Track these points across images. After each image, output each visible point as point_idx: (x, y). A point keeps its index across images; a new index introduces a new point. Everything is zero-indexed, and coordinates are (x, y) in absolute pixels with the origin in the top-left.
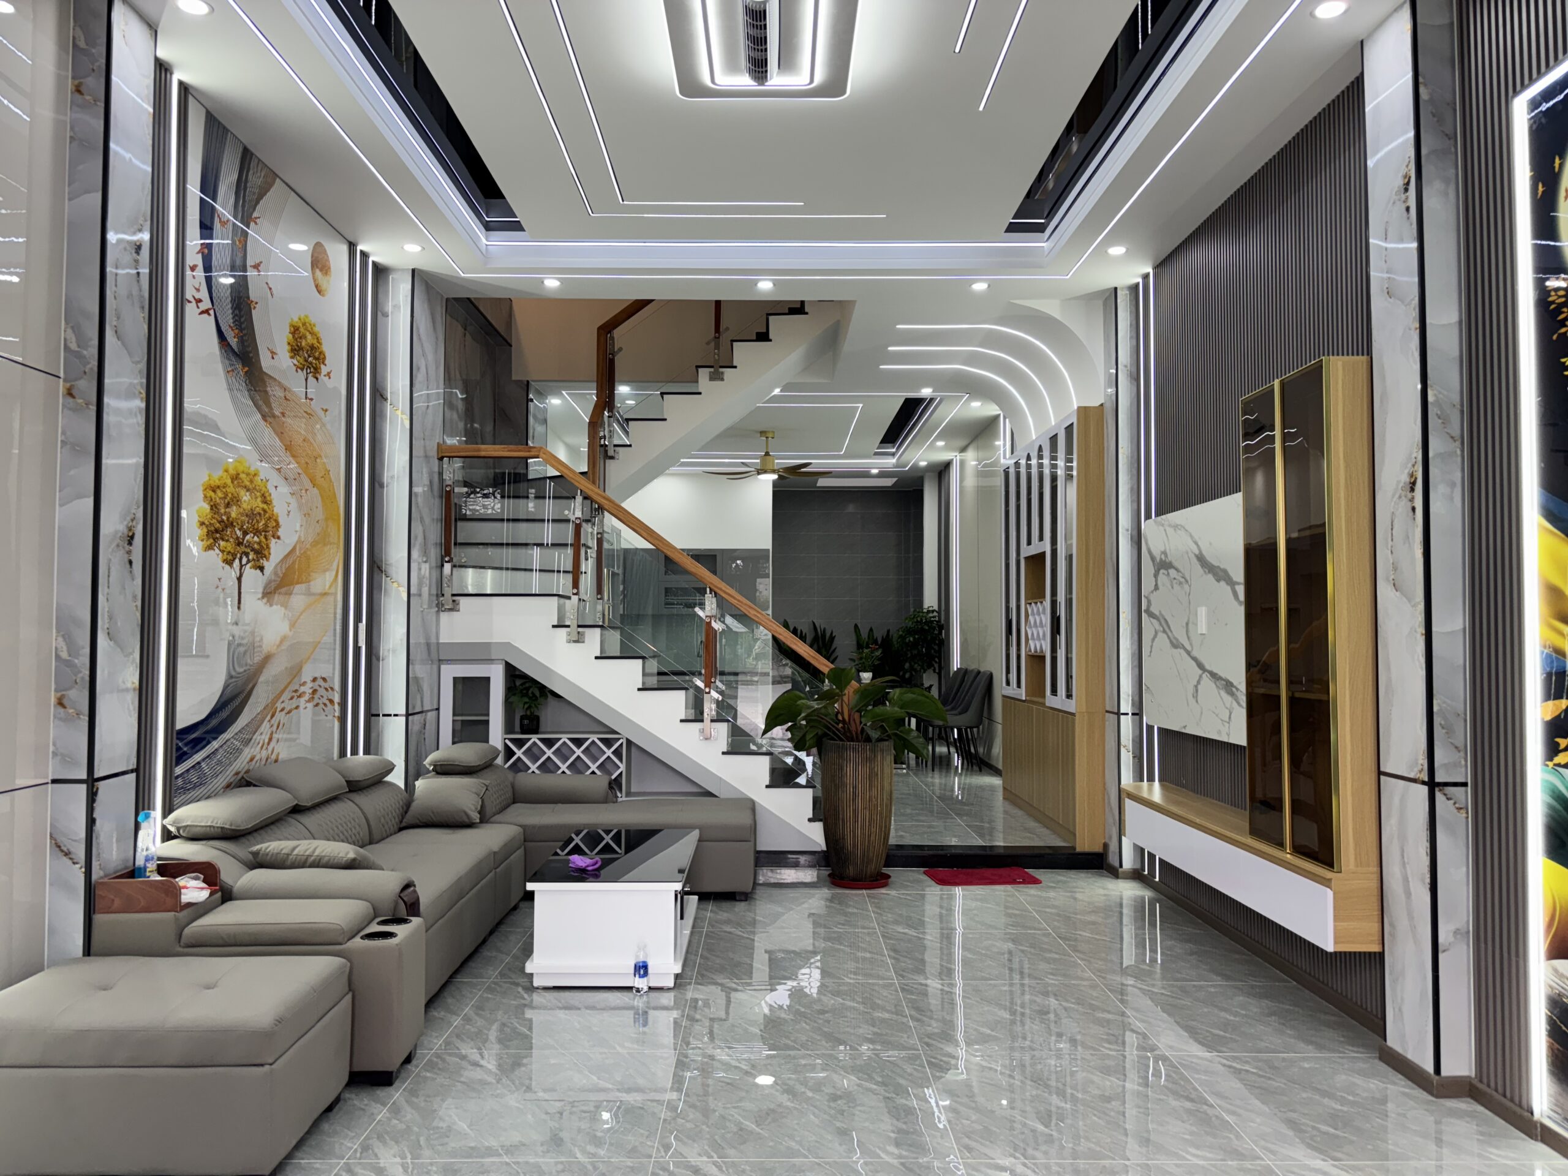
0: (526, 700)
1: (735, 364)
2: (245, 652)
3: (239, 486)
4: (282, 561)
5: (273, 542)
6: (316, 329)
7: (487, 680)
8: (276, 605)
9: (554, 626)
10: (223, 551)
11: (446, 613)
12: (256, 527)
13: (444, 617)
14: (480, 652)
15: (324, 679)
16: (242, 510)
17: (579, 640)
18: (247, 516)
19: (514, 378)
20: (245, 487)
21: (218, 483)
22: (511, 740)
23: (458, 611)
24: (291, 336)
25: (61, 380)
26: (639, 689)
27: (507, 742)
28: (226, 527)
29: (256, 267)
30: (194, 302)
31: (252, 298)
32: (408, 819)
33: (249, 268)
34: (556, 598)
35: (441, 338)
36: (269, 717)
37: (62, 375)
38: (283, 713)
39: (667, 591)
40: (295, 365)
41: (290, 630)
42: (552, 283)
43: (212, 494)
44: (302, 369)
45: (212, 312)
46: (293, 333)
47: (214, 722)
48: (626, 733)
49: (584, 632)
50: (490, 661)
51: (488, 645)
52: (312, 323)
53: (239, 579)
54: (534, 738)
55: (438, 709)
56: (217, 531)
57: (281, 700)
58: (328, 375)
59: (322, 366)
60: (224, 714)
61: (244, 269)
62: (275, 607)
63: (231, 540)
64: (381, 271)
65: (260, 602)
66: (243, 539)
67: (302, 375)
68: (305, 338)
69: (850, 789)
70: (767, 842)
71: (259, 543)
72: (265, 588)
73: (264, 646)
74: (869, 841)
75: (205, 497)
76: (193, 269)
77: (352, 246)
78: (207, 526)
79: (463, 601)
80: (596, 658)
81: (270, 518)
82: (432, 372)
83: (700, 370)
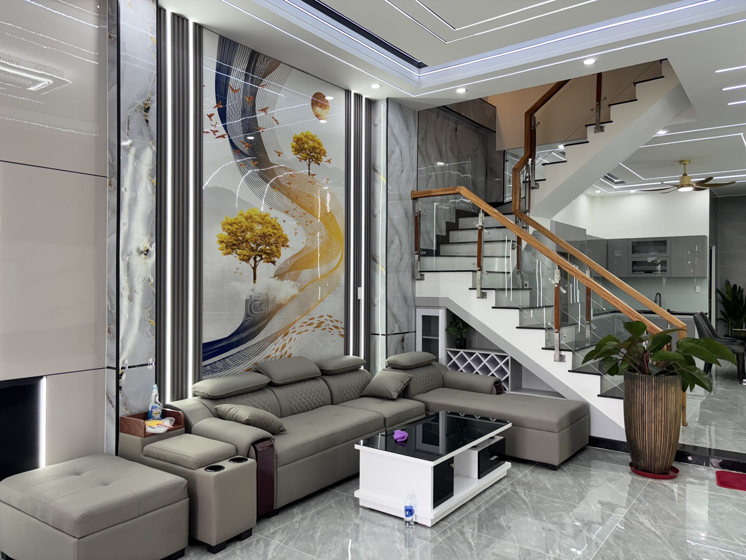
0: (457, 330)
1: (611, 120)
2: (260, 305)
3: (252, 222)
4: (292, 257)
5: (283, 250)
6: (317, 138)
7: (437, 318)
8: (287, 280)
9: (470, 289)
10: (240, 255)
11: (418, 281)
12: (267, 241)
13: (418, 283)
14: (434, 303)
15: (330, 316)
16: (255, 234)
17: (483, 296)
18: (259, 236)
19: (497, 150)
20: (258, 222)
21: (234, 221)
22: (450, 351)
23: (424, 280)
24: (295, 143)
25: (108, 178)
26: (517, 328)
27: (448, 352)
28: (242, 243)
29: (264, 110)
30: (212, 133)
31: (260, 125)
32: (364, 392)
33: (257, 112)
34: (471, 273)
35: (414, 133)
36: (282, 336)
37: (108, 176)
38: (295, 334)
39: (634, 263)
40: (299, 158)
41: (300, 292)
42: (461, 91)
43: (230, 227)
44: (305, 160)
45: (227, 136)
46: (297, 142)
47: (235, 339)
48: (510, 354)
49: (486, 293)
50: (439, 307)
51: (437, 298)
52: (313, 135)
53: (254, 269)
54: (462, 351)
55: (415, 332)
56: (234, 245)
57: (293, 327)
58: (329, 161)
59: (323, 157)
60: (244, 335)
61: (253, 112)
62: (285, 281)
63: (247, 249)
64: (371, 103)
65: (273, 279)
66: (257, 249)
67: (305, 163)
68: (308, 143)
69: (639, 407)
70: (597, 432)
71: (271, 250)
72: (276, 272)
73: (277, 301)
74: (655, 445)
75: (224, 228)
76: (210, 116)
77: (348, 92)
78: (226, 243)
79: (426, 275)
80: (493, 308)
81: (279, 237)
82: (406, 152)
83: (588, 127)
